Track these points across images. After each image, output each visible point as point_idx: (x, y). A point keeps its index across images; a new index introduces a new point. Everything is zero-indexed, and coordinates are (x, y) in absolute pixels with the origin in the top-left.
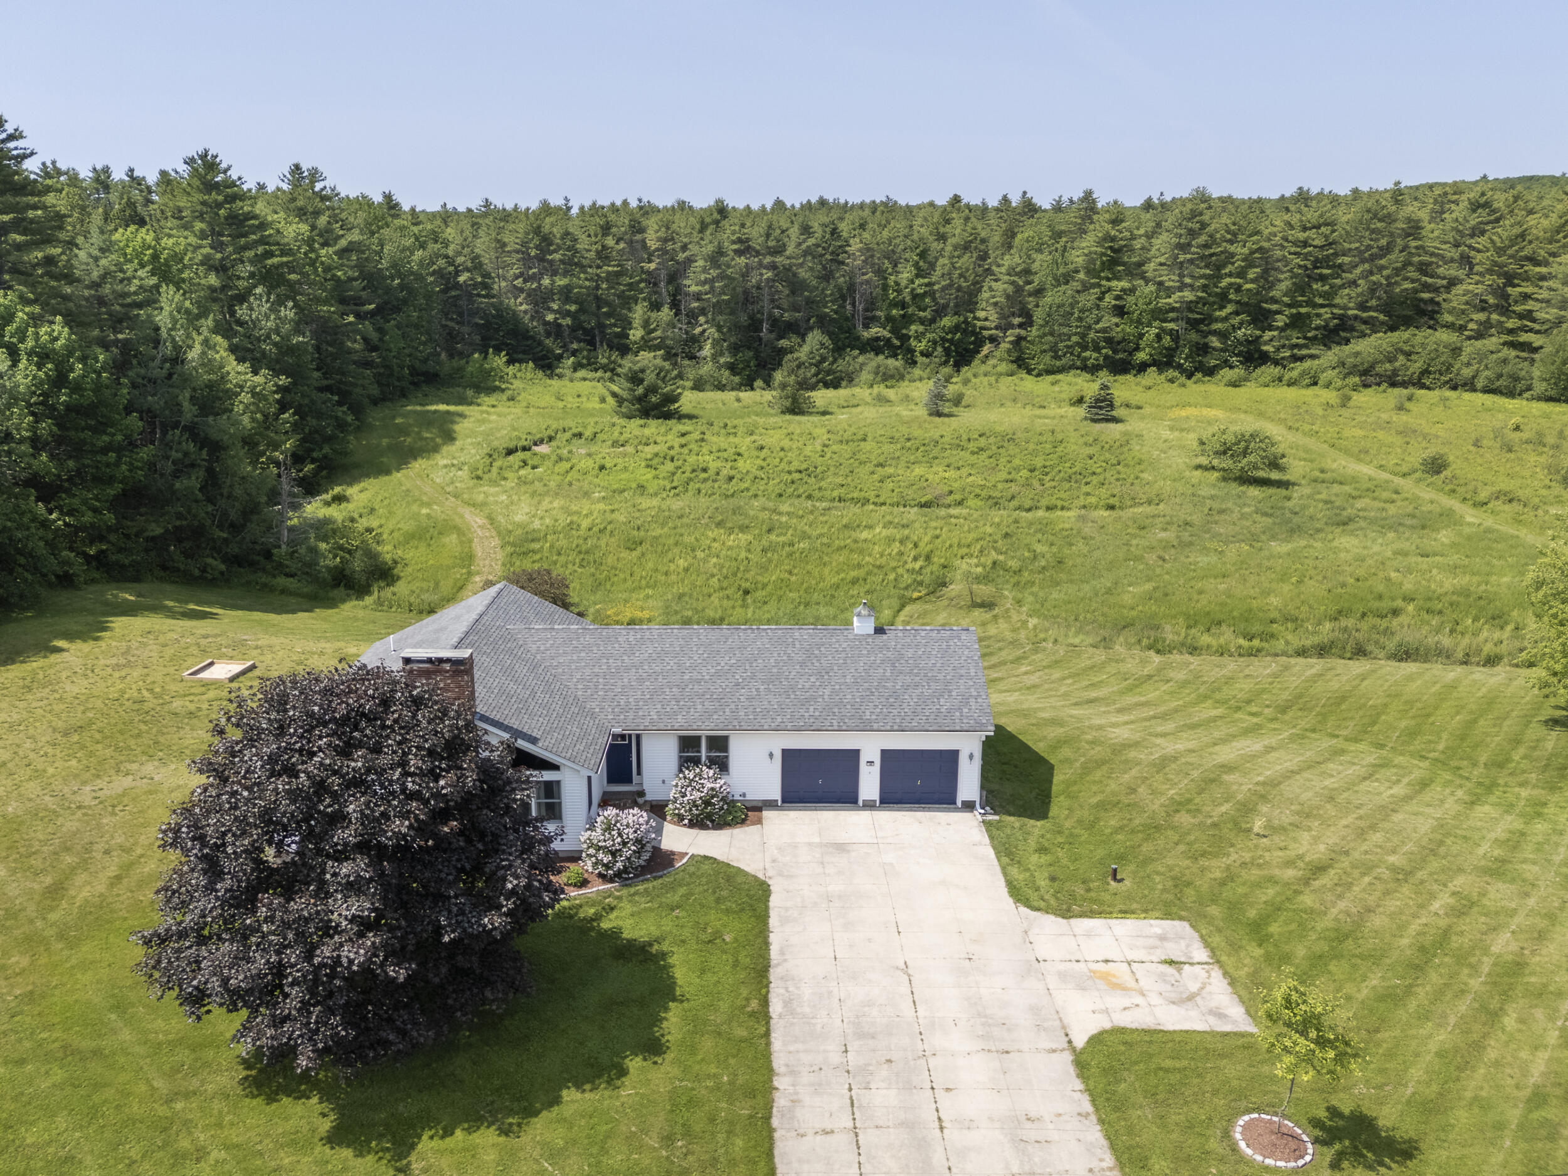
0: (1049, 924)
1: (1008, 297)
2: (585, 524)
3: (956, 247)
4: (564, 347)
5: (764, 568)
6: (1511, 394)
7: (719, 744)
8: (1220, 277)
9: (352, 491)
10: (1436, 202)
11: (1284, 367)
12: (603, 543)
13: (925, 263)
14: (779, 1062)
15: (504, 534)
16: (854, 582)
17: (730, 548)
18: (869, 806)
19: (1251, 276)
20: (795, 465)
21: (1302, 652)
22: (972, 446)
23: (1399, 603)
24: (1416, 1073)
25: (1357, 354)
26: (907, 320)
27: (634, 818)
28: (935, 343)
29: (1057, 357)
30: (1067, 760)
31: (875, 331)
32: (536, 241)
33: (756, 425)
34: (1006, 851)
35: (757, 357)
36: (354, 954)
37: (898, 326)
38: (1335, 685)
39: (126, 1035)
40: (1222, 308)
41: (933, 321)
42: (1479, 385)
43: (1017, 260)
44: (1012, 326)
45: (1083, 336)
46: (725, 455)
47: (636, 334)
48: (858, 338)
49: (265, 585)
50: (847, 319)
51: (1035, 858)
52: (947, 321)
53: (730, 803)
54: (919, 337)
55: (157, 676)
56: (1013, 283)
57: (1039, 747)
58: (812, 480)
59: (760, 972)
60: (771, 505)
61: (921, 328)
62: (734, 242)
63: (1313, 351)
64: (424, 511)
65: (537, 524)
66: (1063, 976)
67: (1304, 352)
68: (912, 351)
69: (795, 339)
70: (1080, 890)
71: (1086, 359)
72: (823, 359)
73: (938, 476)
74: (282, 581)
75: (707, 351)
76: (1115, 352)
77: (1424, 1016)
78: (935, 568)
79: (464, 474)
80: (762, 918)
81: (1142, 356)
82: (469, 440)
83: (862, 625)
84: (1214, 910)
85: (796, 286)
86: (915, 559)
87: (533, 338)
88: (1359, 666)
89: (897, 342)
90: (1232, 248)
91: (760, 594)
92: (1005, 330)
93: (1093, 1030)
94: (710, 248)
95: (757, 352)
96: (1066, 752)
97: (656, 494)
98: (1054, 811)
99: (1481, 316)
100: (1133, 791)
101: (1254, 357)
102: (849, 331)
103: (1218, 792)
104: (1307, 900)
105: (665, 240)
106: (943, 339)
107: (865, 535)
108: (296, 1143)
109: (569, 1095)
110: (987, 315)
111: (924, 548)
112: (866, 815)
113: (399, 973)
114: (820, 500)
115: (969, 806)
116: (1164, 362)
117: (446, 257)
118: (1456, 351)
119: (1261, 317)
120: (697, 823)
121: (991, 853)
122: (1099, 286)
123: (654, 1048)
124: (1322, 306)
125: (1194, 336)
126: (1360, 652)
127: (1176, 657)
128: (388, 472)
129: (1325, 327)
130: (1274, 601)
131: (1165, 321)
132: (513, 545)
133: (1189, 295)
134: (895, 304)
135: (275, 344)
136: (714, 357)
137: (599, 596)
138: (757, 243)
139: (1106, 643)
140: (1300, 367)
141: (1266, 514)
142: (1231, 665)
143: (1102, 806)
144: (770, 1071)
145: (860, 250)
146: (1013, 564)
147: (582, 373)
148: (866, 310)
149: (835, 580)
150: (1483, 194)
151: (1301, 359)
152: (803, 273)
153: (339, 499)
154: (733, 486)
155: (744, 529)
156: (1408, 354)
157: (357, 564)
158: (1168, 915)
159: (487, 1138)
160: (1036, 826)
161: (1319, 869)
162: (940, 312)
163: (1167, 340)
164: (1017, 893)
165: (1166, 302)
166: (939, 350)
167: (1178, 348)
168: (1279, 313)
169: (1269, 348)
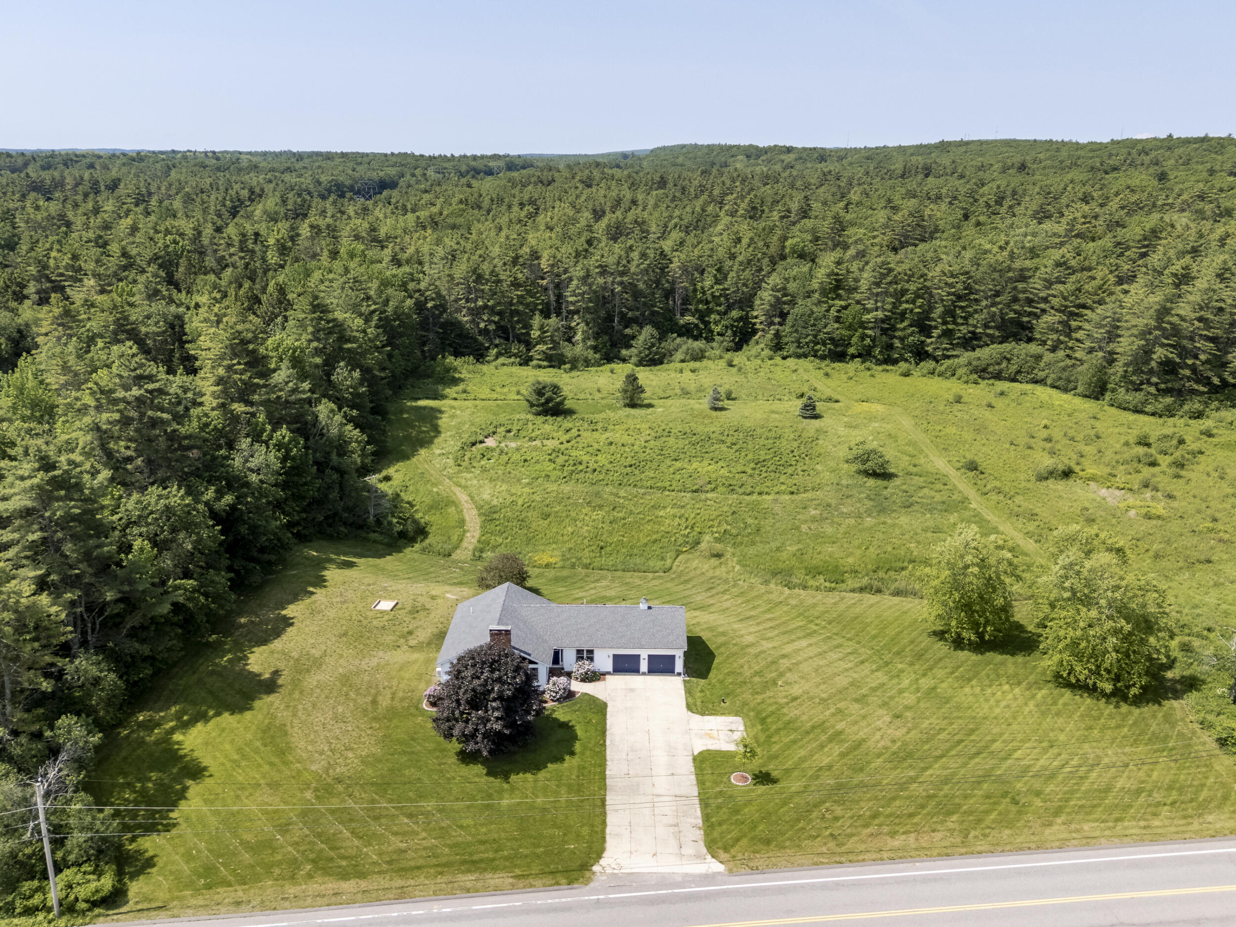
0: (697, 717)
1: (771, 305)
2: (520, 502)
3: (741, 263)
4: (491, 340)
5: (611, 533)
6: (1066, 390)
7: (591, 652)
8: (901, 303)
9: (391, 471)
10: (1068, 224)
11: (937, 362)
12: (529, 514)
13: (721, 275)
14: (608, 758)
15: (479, 508)
16: (655, 541)
17: (594, 521)
18: (644, 674)
19: (918, 304)
20: (630, 461)
21: (853, 591)
22: (729, 440)
23: (906, 564)
24: (790, 763)
25: (979, 359)
26: (710, 311)
27: (563, 680)
28: (727, 327)
29: (798, 347)
30: (722, 654)
31: (688, 318)
32: (474, 277)
33: (607, 420)
34: (689, 692)
35: (611, 340)
36: (497, 727)
37: (703, 316)
38: (858, 610)
39: (419, 748)
40: (902, 321)
41: (725, 313)
42: (1049, 382)
43: (778, 281)
44: (774, 324)
45: (815, 336)
46: (590, 449)
47: (535, 334)
48: (677, 324)
49: (364, 538)
50: (670, 311)
51: (699, 694)
52: (735, 314)
53: (594, 672)
54: (716, 323)
55: (360, 608)
56: (775, 296)
57: (712, 647)
58: (637, 472)
59: (603, 732)
60: (615, 491)
61: (718, 317)
62: (597, 267)
63: (955, 353)
64: (435, 490)
65: (495, 502)
66: (696, 734)
67: (949, 353)
68: (712, 332)
69: (636, 327)
70: (710, 706)
71: (817, 351)
72: (653, 345)
73: (704, 468)
74: (372, 536)
75: (579, 337)
76: (836, 346)
77: (801, 747)
78: (695, 533)
79: (451, 462)
80: (604, 715)
81: (852, 350)
82: (448, 434)
83: (643, 606)
84: (752, 714)
85: (637, 294)
86: (686, 528)
87: (472, 338)
88: (877, 598)
89: (702, 326)
90: (907, 286)
91: (609, 549)
92: (769, 326)
93: (701, 750)
94: (582, 274)
95: (611, 337)
96: (722, 650)
97: (556, 481)
98: (711, 675)
99: (1055, 337)
100: (742, 667)
101: (921, 354)
102: (671, 320)
103: (773, 668)
104: (785, 710)
105: (552, 266)
106: (732, 326)
107: (662, 513)
108: (477, 775)
109: (549, 765)
110: (759, 313)
111: (690, 522)
112: (642, 677)
113: (507, 732)
114: (641, 487)
115: (679, 674)
116: (865, 355)
117: (419, 290)
118: (1038, 358)
119: (925, 330)
120: (583, 680)
121: (683, 692)
122: (826, 302)
123: (572, 753)
124: (963, 324)
125: (884, 338)
126: (879, 591)
127: (797, 591)
128: (408, 459)
129: (964, 338)
130: (850, 560)
131: (866, 328)
132: (484, 515)
133: (880, 314)
134: (700, 301)
135: (351, 393)
136: (584, 340)
137: (530, 548)
138: (612, 268)
139: (766, 582)
140: (947, 362)
141: (871, 500)
142: (819, 596)
143: (728, 674)
144: (606, 760)
145: (679, 267)
146: (734, 531)
147: (501, 360)
148: (682, 304)
149: (645, 541)
150: (1063, 256)
151: (948, 357)
152: (641, 286)
153: (387, 479)
154: (595, 477)
155: (601, 507)
156: (1009, 360)
157: (410, 527)
158: (736, 715)
159: (529, 776)
160: (702, 682)
161: (795, 699)
162: (730, 308)
163: (868, 341)
164: (689, 707)
165: (867, 317)
166: (729, 332)
167: (874, 346)
168: (936, 328)
169: (929, 349)
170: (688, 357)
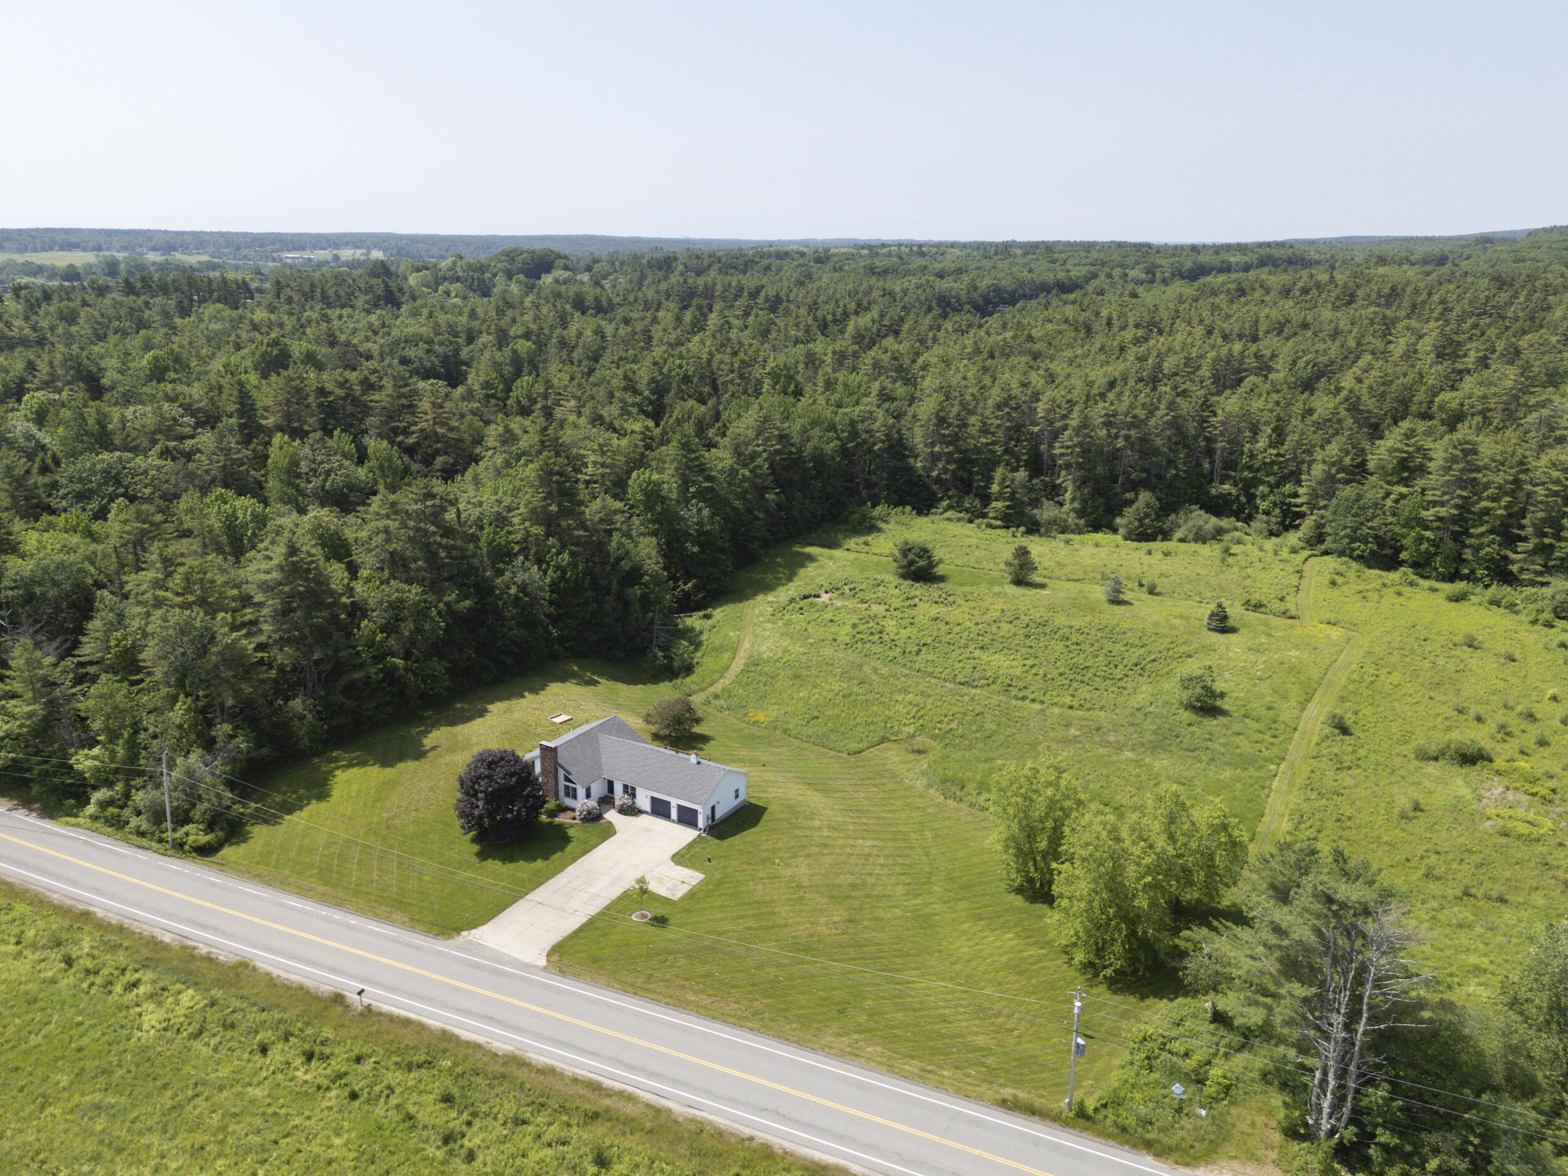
0: (670, 865)
1: (1318, 483)
2: (785, 660)
4: (946, 491)
7: (633, 789)
8: (1481, 499)
13: (1278, 436)
16: (870, 724)
17: (830, 691)
18: (673, 821)
19: (1503, 504)
26: (1257, 482)
28: (1276, 504)
29: (1336, 541)
30: (765, 826)
31: (1228, 488)
33: (967, 594)
34: (691, 845)
37: (1248, 487)
40: (1479, 524)
41: (1278, 484)
45: (1355, 530)
47: (995, 488)
48: (1205, 494)
54: (1264, 497)
55: (542, 716)
57: (764, 819)
59: (587, 852)
61: (1266, 490)
65: (765, 655)
66: (652, 876)
68: (1256, 508)
70: (695, 861)
71: (1353, 550)
75: (1066, 496)
76: (1383, 547)
79: (770, 610)
80: (604, 841)
81: (1404, 556)
82: (797, 583)
84: (718, 876)
85: (1148, 452)
86: (913, 717)
89: (1245, 500)
90: (1491, 477)
92: (1312, 509)
94: (1078, 421)
98: (730, 839)
101: (1503, 575)
102: (1199, 487)
103: (795, 850)
104: (751, 883)
105: (1048, 410)
106: (1283, 503)
107: (900, 698)
110: (1304, 491)
111: (922, 713)
112: (669, 823)
115: (700, 830)
116: (1422, 566)
119: (1510, 541)
121: (686, 844)
122: (1382, 486)
125: (1451, 545)
131: (1427, 528)
133: (1445, 511)
134: (1246, 467)
136: (1071, 501)
137: (756, 704)
143: (746, 843)
145: (1222, 421)
147: (949, 514)
148: (1222, 469)
149: (861, 721)
151: (1535, 583)
157: (676, 663)
160: (715, 841)
163: (1426, 546)
164: (675, 856)
165: (1428, 514)
166: (1277, 511)
167: (1436, 554)
168: (1525, 539)
169: (1514, 568)
170: (1190, 537)
